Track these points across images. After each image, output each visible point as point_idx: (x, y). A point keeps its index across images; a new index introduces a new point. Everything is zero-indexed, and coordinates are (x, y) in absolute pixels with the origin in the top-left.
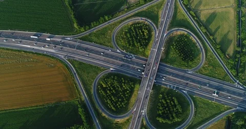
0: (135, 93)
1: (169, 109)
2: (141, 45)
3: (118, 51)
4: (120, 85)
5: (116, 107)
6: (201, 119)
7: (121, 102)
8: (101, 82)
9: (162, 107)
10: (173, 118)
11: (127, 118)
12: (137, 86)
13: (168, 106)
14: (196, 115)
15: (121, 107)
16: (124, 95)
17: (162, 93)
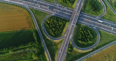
0: (66, 27)
1: (85, 36)
2: (70, 2)
3: (57, 5)
4: (57, 22)
5: (55, 34)
6: (104, 43)
7: (58, 31)
8: (47, 20)
9: (81, 35)
10: (88, 41)
11: (61, 40)
12: (67, 23)
13: (85, 35)
14: (101, 40)
15: (57, 34)
16: (60, 28)
17: (82, 28)
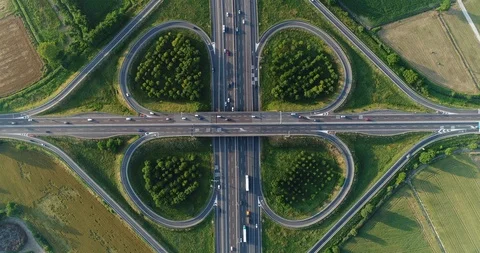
0: (181, 107)
1: (172, 180)
3: (257, 45)
4: (185, 71)
5: (141, 81)
6: (174, 244)
7: (154, 86)
8: (179, 35)
9: (171, 166)
10: (157, 192)
11: (129, 107)
12: (195, 106)
13: (175, 177)
14: (178, 232)
15: (144, 89)
16: (170, 88)
17: (196, 158)
